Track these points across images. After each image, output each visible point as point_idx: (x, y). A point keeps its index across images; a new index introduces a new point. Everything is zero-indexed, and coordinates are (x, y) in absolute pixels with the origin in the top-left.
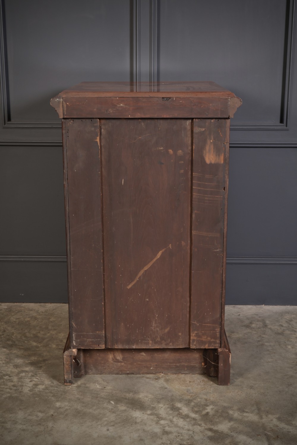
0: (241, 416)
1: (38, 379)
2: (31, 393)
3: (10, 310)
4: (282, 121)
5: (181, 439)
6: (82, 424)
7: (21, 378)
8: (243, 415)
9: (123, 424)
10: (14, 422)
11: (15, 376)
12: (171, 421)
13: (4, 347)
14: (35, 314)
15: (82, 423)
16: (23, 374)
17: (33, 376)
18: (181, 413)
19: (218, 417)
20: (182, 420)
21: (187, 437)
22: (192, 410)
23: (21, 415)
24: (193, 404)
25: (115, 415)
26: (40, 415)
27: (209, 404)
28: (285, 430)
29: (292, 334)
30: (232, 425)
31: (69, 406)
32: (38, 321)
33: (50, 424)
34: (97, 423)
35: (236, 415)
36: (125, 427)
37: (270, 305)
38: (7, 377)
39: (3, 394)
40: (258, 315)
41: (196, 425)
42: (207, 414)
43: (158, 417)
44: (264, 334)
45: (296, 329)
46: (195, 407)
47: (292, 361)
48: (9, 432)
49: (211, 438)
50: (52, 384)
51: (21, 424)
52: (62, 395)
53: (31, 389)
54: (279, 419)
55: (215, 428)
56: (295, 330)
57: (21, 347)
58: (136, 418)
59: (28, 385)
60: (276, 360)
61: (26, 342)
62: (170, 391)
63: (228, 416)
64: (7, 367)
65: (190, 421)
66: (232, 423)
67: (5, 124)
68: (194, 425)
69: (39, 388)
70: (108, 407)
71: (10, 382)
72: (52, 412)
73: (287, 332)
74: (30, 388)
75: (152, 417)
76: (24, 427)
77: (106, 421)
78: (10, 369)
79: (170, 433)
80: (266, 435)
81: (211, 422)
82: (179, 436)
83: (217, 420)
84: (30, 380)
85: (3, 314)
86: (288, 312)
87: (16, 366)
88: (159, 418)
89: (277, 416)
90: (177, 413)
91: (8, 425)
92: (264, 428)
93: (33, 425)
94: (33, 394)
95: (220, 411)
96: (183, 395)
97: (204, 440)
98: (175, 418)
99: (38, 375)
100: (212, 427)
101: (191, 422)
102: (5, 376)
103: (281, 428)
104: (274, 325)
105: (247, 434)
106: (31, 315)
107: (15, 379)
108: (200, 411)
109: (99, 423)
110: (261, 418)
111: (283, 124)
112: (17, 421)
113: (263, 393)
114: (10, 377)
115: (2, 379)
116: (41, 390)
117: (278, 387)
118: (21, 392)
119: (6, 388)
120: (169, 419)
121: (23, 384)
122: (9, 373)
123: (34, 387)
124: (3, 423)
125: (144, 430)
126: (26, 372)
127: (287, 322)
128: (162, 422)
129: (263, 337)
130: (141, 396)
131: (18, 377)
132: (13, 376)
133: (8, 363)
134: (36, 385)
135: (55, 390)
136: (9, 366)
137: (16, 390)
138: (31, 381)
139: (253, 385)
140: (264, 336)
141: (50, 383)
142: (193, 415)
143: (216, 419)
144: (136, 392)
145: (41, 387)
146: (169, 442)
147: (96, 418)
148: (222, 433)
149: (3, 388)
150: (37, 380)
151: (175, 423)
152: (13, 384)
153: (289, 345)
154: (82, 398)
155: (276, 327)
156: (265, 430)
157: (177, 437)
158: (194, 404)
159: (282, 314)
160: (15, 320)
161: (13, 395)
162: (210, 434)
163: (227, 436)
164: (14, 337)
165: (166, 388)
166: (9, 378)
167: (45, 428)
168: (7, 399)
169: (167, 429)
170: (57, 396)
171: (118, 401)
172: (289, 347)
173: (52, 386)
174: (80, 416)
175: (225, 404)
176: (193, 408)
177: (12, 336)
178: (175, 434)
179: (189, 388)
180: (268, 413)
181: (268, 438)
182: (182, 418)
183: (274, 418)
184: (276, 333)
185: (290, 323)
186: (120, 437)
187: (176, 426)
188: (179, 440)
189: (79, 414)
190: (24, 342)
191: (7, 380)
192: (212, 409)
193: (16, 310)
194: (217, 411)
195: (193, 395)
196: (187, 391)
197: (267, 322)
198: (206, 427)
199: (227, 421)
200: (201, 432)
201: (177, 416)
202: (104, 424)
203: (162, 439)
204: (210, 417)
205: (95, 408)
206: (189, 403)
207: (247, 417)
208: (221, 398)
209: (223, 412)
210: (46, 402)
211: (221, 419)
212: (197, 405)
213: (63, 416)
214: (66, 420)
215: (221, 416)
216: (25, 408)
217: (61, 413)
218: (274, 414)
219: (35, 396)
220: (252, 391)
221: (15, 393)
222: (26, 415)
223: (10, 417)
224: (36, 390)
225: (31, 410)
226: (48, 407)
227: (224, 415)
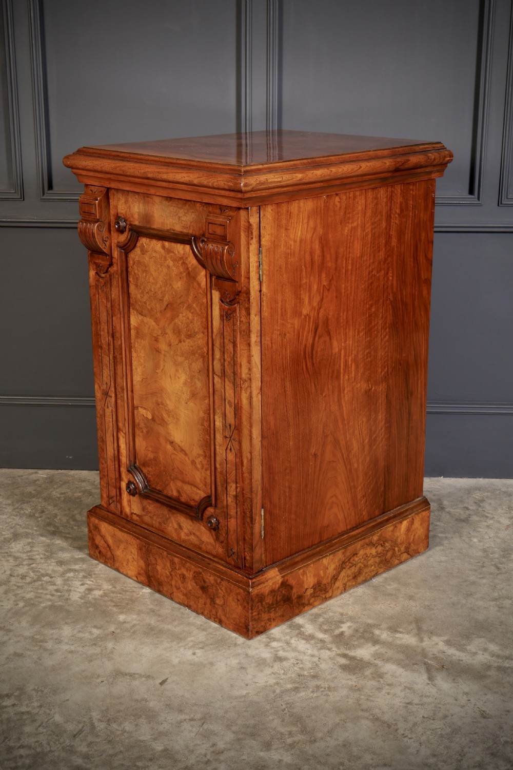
0: (391, 638)
1: (93, 581)
2: (82, 601)
3: (51, 480)
4: (471, 192)
5: (300, 668)
6: (157, 646)
7: (68, 580)
8: (394, 636)
9: (216, 646)
10: (57, 641)
11: (59, 577)
12: (288, 643)
13: (42, 535)
14: (89, 488)
15: (157, 644)
16: (71, 574)
17: (85, 577)
18: (303, 633)
19: (357, 638)
20: (304, 642)
21: (310, 666)
22: (320, 628)
23: (67, 631)
24: (321, 620)
25: (205, 633)
26: (96, 632)
27: (345, 621)
28: (454, 658)
29: (482, 521)
30: (377, 650)
31: (139, 620)
32: (93, 497)
33: (110, 645)
34: (178, 643)
35: (384, 636)
36: (219, 650)
37: (452, 477)
38: (47, 577)
39: (41, 602)
40: (432, 492)
41: (325, 649)
42: (342, 633)
43: (268, 638)
44: (439, 520)
45: (488, 513)
46: (324, 624)
47: (477, 561)
48: (51, 654)
49: (344, 668)
50: (113, 589)
51: (67, 643)
52: (127, 604)
53: (82, 596)
54: (448, 643)
55: (352, 653)
56: (487, 515)
57: (68, 535)
59: (78, 590)
60: (451, 559)
61: (75, 528)
63: (372, 637)
64: (46, 564)
65: (316, 643)
66: (377, 647)
67: (44, 194)
68: (321, 649)
69: (94, 595)
70: (196, 623)
71: (51, 585)
72: (112, 628)
73: (475, 518)
74: (80, 595)
76: (73, 648)
77: (192, 641)
78: (51, 568)
79: (286, 659)
80: (425, 664)
81: (347, 645)
82: (297, 664)
83: (356, 643)
84: (80, 583)
85: (40, 487)
86: (479, 489)
87: (61, 563)
88: (270, 639)
89: (445, 638)
90: (297, 632)
91: (49, 645)
92: (424, 654)
93: (86, 646)
94: (85, 603)
95: (361, 630)
97: (335, 669)
98: (294, 639)
99: (93, 576)
100: (347, 652)
101: (317, 645)
102: (44, 577)
103: (449, 656)
104: (455, 507)
105: (399, 663)
106: (83, 489)
107: (59, 581)
108: (331, 630)
109: (181, 644)
110: (421, 640)
111: (473, 197)
112: (61, 639)
113: (428, 606)
114: (51, 577)
115: (40, 581)
116: (97, 597)
117: (451, 598)
118: (67, 599)
119: (46, 594)
120: (285, 640)
121: (70, 588)
122: (50, 572)
123: (87, 592)
124: (42, 641)
125: (247, 655)
126: (75, 571)
127: (476, 503)
128: (274, 644)
129: (437, 526)
131: (63, 578)
132: (55, 577)
133: (47, 558)
134: (90, 590)
135: (117, 597)
136: (49, 562)
137: (60, 597)
138: (82, 585)
139: (413, 594)
140: (438, 523)
141: (110, 587)
142: (321, 635)
143: (355, 641)
145: (97, 593)
146: (283, 672)
147: (178, 638)
148: (362, 661)
149: (41, 593)
150: (91, 582)
151: (294, 645)
152: (55, 587)
153: (474, 537)
154: (157, 609)
155: (458, 510)
156: (425, 658)
157: (294, 665)
158: (324, 620)
159: (469, 491)
160: (58, 496)
161: (56, 604)
162: (343, 661)
163: (368, 664)
164: (57, 521)
166: (50, 579)
167: (102, 650)
168: (47, 609)
169: (281, 654)
170: (121, 606)
172: (475, 540)
173: (113, 592)
174: (155, 634)
175: (370, 621)
176: (321, 626)
177: (55, 519)
178: (292, 661)
180: (432, 633)
181: (429, 669)
182: (304, 639)
183: (441, 641)
184: (457, 520)
185: (481, 504)
186: (212, 664)
187: (295, 650)
188: (298, 669)
189: (152, 632)
190: (72, 528)
191: (47, 582)
192: (350, 627)
193: (60, 481)
194: (357, 631)
197: (445, 503)
198: (339, 652)
199: (370, 645)
200: (330, 658)
201: (297, 636)
202: (189, 646)
203: (272, 667)
204: (346, 638)
205: (176, 623)
206: (315, 618)
207: (401, 639)
208: (364, 613)
209: (365, 631)
210: (105, 613)
211: (362, 641)
212: (327, 621)
213: (128, 634)
214: (134, 639)
215: (362, 637)
216: (73, 622)
217: (126, 630)
218: (441, 636)
219: (88, 605)
220: (412, 603)
221: (59, 601)
222: (75, 632)
223: (52, 634)
224: (90, 597)
225: (83, 624)
226: (107, 621)
227: (367, 635)
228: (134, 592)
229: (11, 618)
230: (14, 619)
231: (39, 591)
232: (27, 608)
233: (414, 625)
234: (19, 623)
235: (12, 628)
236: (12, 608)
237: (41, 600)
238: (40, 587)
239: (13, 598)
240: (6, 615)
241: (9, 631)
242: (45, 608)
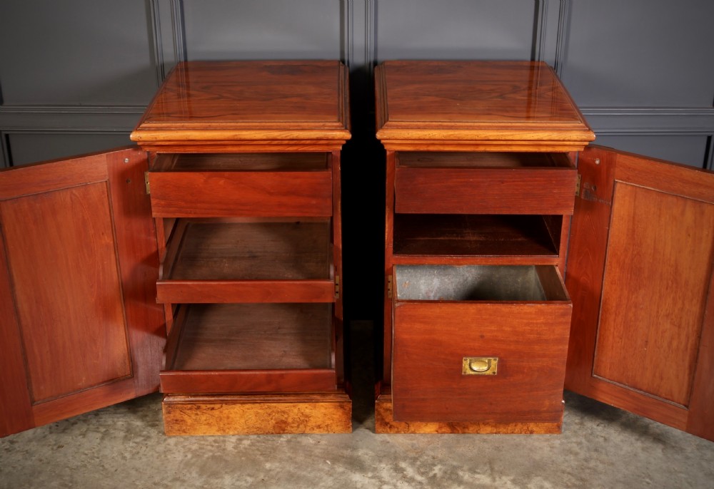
0: (472, 479)
2: (236, 450)
8: (474, 477)
12: (395, 486)
18: (406, 475)
19: (446, 479)
20: (407, 484)
22: (418, 471)
23: (227, 480)
24: (418, 463)
25: (332, 478)
26: (250, 480)
27: (436, 463)
31: (281, 467)
39: (204, 453)
42: (435, 475)
43: (380, 481)
46: (420, 466)
52: (270, 452)
53: (235, 445)
58: (356, 482)
59: (231, 440)
62: (393, 446)
63: (457, 478)
65: (416, 485)
69: (244, 444)
70: (324, 468)
72: (262, 476)
75: (373, 481)
77: (323, 486)
83: (446, 484)
89: (512, 478)
94: (239, 452)
95: (449, 472)
96: (407, 451)
98: (399, 481)
108: (427, 472)
110: (494, 480)
116: (246, 446)
118: (224, 449)
119: (207, 445)
120: (392, 483)
121: (225, 438)
123: (238, 442)
130: (360, 453)
135: (262, 445)
137: (218, 447)
143: (444, 482)
144: (354, 449)
145: (246, 443)
147: (312, 483)
149: (204, 444)
154: (294, 456)
158: (420, 463)
161: (216, 454)
165: (388, 442)
170: (266, 454)
171: (335, 460)
173: (259, 442)
174: (294, 480)
175: (455, 463)
176: (418, 468)
179: (415, 442)
180: (502, 473)
182: (406, 481)
183: (509, 480)
189: (292, 478)
192: (440, 469)
194: (445, 472)
195: (419, 450)
196: (412, 446)
199: (457, 485)
201: (401, 479)
204: (438, 479)
205: (309, 469)
206: (414, 461)
207: (479, 479)
208: (450, 456)
209: (452, 473)
210: (254, 462)
211: (450, 482)
212: (424, 465)
213: (274, 481)
214: (279, 485)
215: (450, 478)
216: (232, 471)
217: (272, 478)
218: (508, 475)
219: (241, 455)
220: (486, 445)
221: (218, 452)
222: (234, 480)
223: (217, 483)
224: (242, 446)
225: (239, 473)
226: (257, 470)
227: (454, 477)
228: (274, 440)
229: (183, 469)
230: (186, 470)
231: (202, 442)
232: (194, 459)
233: (488, 465)
234: (190, 473)
235: (186, 478)
236: (183, 460)
237: (204, 451)
238: (202, 438)
239: (182, 450)
240: (179, 466)
241: (184, 481)
242: (208, 458)
